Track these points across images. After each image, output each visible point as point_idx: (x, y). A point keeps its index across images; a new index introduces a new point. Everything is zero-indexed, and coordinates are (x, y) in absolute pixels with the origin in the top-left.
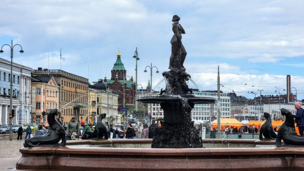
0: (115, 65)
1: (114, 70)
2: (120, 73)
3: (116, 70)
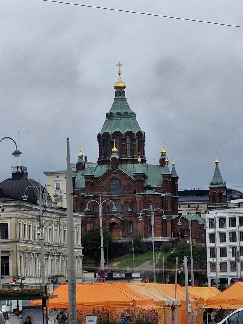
0: (110, 116)
1: (106, 134)
2: (126, 140)
3: (111, 132)
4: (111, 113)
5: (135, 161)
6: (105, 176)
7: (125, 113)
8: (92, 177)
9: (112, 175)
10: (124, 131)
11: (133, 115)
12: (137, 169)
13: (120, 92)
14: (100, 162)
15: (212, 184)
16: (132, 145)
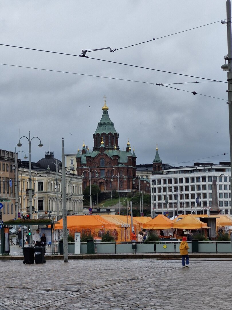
1: (98, 134)
2: (108, 138)
3: (100, 133)
4: (101, 123)
5: (113, 149)
6: (97, 157)
7: (108, 123)
8: (90, 157)
9: (101, 156)
10: (107, 133)
11: (112, 124)
12: (115, 153)
13: (105, 112)
14: (94, 149)
15: (154, 161)
16: (112, 140)
